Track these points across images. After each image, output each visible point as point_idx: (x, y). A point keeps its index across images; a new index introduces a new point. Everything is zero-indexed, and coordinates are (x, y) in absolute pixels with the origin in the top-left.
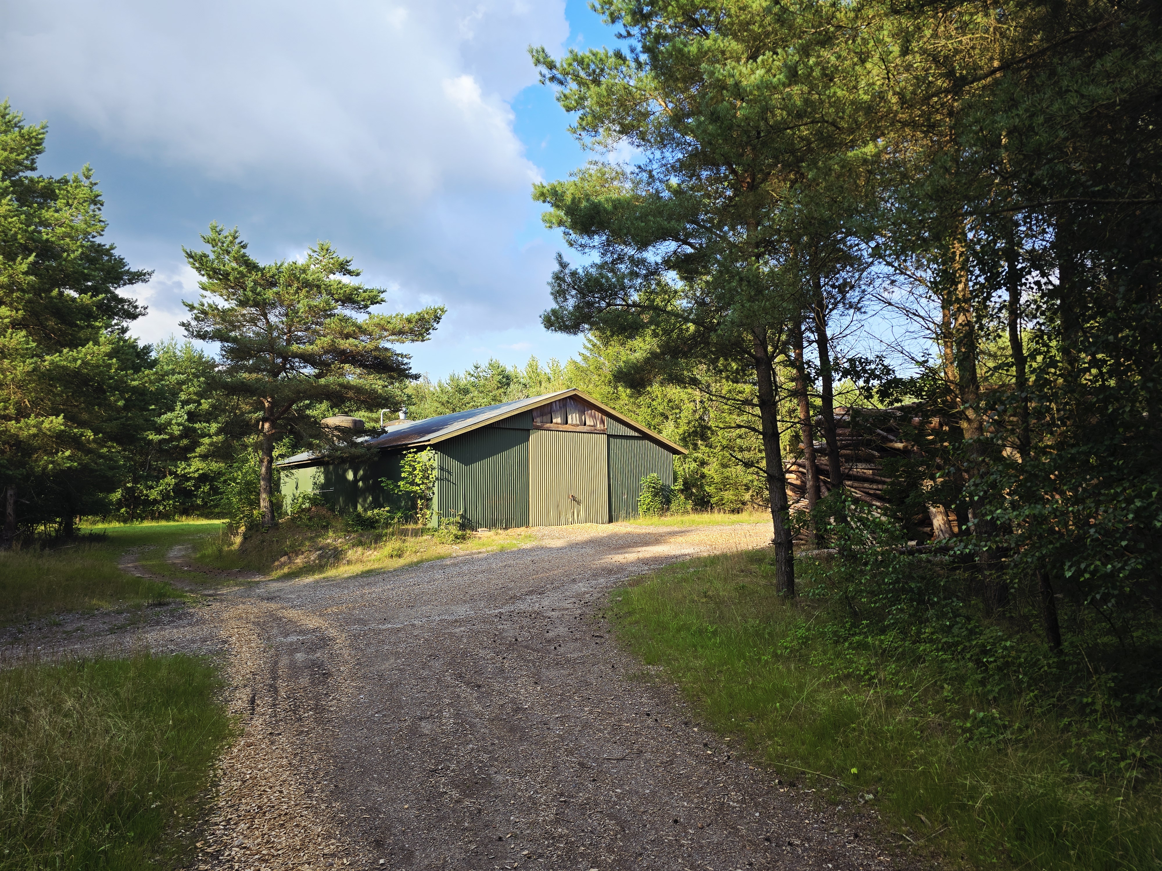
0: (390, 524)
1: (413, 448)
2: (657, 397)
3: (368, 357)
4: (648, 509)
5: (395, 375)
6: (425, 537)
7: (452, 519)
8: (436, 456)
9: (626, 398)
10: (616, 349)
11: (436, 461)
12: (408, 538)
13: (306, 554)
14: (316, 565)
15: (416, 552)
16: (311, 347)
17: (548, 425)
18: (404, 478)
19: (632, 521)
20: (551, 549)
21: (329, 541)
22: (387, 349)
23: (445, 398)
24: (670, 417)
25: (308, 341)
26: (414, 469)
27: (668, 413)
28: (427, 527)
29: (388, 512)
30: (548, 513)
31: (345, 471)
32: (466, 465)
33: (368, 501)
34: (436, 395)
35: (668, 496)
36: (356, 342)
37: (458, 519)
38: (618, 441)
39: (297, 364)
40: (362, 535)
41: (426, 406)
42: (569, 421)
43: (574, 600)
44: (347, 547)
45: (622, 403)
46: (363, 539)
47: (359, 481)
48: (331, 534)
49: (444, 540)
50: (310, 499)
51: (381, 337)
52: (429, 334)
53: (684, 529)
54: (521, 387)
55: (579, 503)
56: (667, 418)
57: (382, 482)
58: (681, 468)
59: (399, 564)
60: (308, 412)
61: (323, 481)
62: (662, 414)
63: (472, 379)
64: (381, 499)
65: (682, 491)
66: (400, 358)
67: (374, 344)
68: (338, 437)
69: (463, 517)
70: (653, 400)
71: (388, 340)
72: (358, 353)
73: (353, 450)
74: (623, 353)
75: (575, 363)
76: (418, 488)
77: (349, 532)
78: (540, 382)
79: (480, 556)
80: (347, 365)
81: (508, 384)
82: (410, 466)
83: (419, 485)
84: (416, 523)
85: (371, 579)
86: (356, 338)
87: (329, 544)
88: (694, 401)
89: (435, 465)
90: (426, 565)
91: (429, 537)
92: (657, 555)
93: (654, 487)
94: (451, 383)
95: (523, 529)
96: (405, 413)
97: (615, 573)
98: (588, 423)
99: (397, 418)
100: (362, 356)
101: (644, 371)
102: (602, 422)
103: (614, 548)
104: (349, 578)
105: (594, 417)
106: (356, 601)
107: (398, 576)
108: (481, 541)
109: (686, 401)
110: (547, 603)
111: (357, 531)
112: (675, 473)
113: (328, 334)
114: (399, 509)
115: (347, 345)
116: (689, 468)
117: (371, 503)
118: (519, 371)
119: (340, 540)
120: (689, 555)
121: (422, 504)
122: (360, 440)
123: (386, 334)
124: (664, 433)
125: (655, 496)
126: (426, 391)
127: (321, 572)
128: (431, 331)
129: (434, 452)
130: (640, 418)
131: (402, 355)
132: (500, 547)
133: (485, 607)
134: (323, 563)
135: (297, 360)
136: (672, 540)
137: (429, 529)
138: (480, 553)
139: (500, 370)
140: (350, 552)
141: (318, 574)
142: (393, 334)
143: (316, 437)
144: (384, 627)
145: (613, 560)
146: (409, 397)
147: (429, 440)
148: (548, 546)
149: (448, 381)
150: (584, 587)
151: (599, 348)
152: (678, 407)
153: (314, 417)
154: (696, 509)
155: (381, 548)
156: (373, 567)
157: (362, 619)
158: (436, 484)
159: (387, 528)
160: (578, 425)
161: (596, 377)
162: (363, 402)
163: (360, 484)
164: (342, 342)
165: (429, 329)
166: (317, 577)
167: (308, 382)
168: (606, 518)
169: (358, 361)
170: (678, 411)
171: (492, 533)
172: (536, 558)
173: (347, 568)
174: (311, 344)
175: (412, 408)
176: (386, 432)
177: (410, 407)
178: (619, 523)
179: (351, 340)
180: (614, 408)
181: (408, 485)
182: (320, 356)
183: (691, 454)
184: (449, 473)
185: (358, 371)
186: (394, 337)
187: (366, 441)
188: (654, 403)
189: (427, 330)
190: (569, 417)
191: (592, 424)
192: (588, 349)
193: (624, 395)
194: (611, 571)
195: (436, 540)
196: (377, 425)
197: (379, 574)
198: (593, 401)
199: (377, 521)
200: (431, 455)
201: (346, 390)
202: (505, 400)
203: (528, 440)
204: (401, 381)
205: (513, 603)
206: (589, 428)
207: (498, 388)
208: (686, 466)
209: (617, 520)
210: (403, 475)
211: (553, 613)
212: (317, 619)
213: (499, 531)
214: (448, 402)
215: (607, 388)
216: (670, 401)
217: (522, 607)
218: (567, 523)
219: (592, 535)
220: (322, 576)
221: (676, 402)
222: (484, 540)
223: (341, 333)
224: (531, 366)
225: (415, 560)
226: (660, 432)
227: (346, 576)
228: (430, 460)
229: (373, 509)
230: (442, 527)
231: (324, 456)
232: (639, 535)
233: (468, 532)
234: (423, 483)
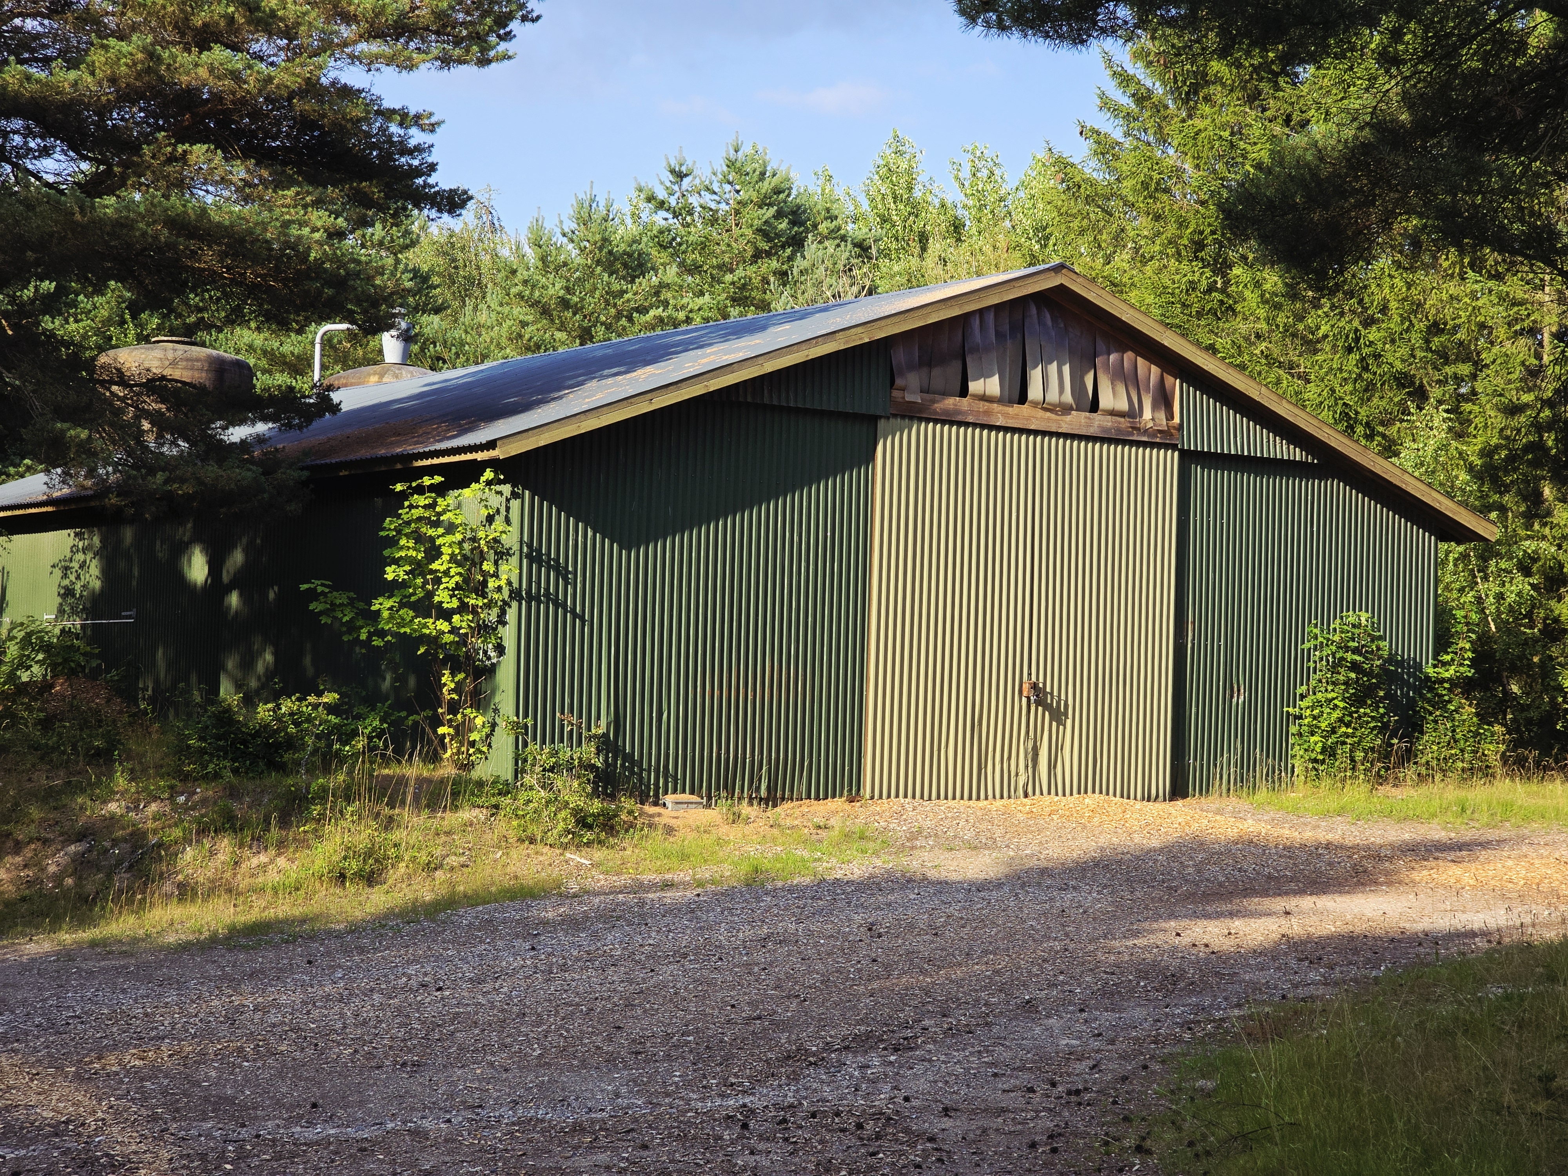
0: (342, 760)
1: (431, 471)
2: (1384, 309)
3: (278, 122)
4: (1330, 752)
5: (377, 193)
6: (466, 814)
7: (566, 754)
8: (515, 504)
9: (1262, 313)
10: (1228, 117)
11: (514, 529)
12: (405, 814)
13: (28, 852)
14: (65, 893)
15: (431, 867)
16: (73, 75)
17: (951, 402)
18: (395, 586)
19: (1262, 794)
20: (943, 886)
21: (113, 807)
22: (347, 92)
23: (555, 289)
24: (1435, 392)
25: (62, 54)
26: (434, 552)
27: (1424, 376)
28: (476, 774)
29: (331, 709)
30: (936, 748)
31: (180, 550)
32: (627, 544)
33: (260, 667)
34: (523, 274)
35: (1412, 703)
36: (237, 61)
37: (588, 751)
38: (1224, 477)
39: (17, 139)
40: (233, 793)
41: (483, 317)
42: (1035, 392)
43: (1025, 1078)
44: (177, 833)
45: (1243, 328)
46: (238, 808)
47: (228, 590)
48: (121, 781)
49: (536, 830)
50: (47, 648)
51: (327, 46)
52: (508, 37)
53: (1468, 835)
54: (845, 253)
55: (1058, 716)
56: (1420, 395)
57: (313, 595)
58: (1470, 597)
59: (370, 908)
60: (48, 323)
61: (97, 584)
62: (1403, 380)
63: (661, 219)
64: (308, 661)
65: (1466, 686)
66: (394, 129)
67: (303, 69)
68: (156, 419)
69: (606, 744)
70: (1369, 322)
71: (353, 58)
72: (243, 102)
73: (211, 471)
74: (1256, 131)
75: (1063, 165)
76: (443, 626)
77: (185, 777)
78: (923, 239)
79: (669, 896)
80: (199, 150)
81: (797, 243)
82: (419, 538)
83: (447, 615)
84: (434, 758)
85: (263, 959)
86: (235, 48)
87: (113, 817)
88: (1533, 331)
89: (511, 539)
90: (467, 916)
91: (480, 814)
92: (1360, 928)
93: (1355, 667)
94: (581, 232)
95: (838, 804)
96: (407, 338)
97: (1192, 988)
98: (1106, 400)
99: (376, 358)
100: (256, 114)
101: (1343, 194)
102: (1164, 400)
103: (1190, 897)
104: (185, 947)
105: (1131, 380)
106: (207, 1033)
107: (362, 950)
108: (672, 844)
109: (1501, 332)
110: (922, 1085)
111: (217, 776)
112: (1443, 616)
113: (134, 27)
114: (372, 701)
115: (203, 72)
116: (1500, 597)
117: (270, 674)
118: (839, 192)
119: (154, 807)
120: (1485, 934)
121: (458, 689)
122: (237, 434)
123: (346, 32)
124: (1407, 456)
125: (1358, 700)
126: (486, 259)
127: (83, 921)
128: (514, 26)
129: (506, 489)
130: (1312, 392)
131: (405, 118)
132: (744, 869)
133: (688, 1084)
134: (90, 888)
135: (17, 123)
136: (1421, 875)
137: (480, 784)
138: (668, 885)
139: (766, 186)
140: (189, 853)
141: (71, 930)
142: (374, 33)
143: (77, 417)
144: (310, 1134)
145: (1186, 940)
146: (422, 278)
147: (491, 445)
148: (932, 874)
149: (570, 225)
150: (1067, 1031)
151: (1159, 108)
152: (1466, 354)
153: (67, 344)
154: (1521, 762)
155: (303, 843)
156: (270, 914)
157: (230, 1100)
158: (511, 615)
159: (327, 770)
160: (1066, 409)
161: (1144, 225)
162: (253, 290)
163: (234, 599)
164: (184, 58)
165: (510, 16)
166: (67, 937)
167: (57, 206)
168: (1162, 779)
169: (240, 133)
170: (1464, 369)
171: (714, 815)
172: (885, 919)
173: (175, 911)
174: (72, 64)
175: (431, 324)
176: (335, 408)
177: (425, 319)
178: (1212, 802)
179: (218, 54)
180: (1212, 349)
181: (407, 613)
182: (103, 111)
183: (1511, 540)
184: (561, 572)
185: (239, 171)
186: (374, 47)
187: (260, 439)
188: (1373, 334)
189: (503, 20)
190: (1035, 376)
191: (1123, 405)
192: (1115, 110)
193: (1251, 297)
194: (1175, 979)
195: (503, 826)
196: (301, 384)
197: (292, 940)
198: (1127, 315)
199: (291, 743)
200: (496, 501)
201: (193, 245)
202: (781, 302)
203: (870, 457)
204: (397, 217)
205: (794, 1078)
206: (1108, 422)
207: (757, 255)
208: (1489, 588)
209: (1205, 790)
210: (390, 573)
211: (947, 1123)
212: (64, 1088)
213: (745, 809)
214: (565, 304)
215: (1185, 267)
216: (1436, 328)
217: (827, 1092)
218: (1007, 791)
219: (1103, 841)
220: (86, 935)
221: (1461, 335)
222: (686, 839)
223: (182, 26)
224: (889, 173)
225: (428, 897)
226: (1390, 449)
227: (171, 939)
228: (490, 519)
229: (276, 697)
230: (528, 779)
231: (103, 489)
232: (1289, 851)
233: (628, 803)
234: (463, 608)
